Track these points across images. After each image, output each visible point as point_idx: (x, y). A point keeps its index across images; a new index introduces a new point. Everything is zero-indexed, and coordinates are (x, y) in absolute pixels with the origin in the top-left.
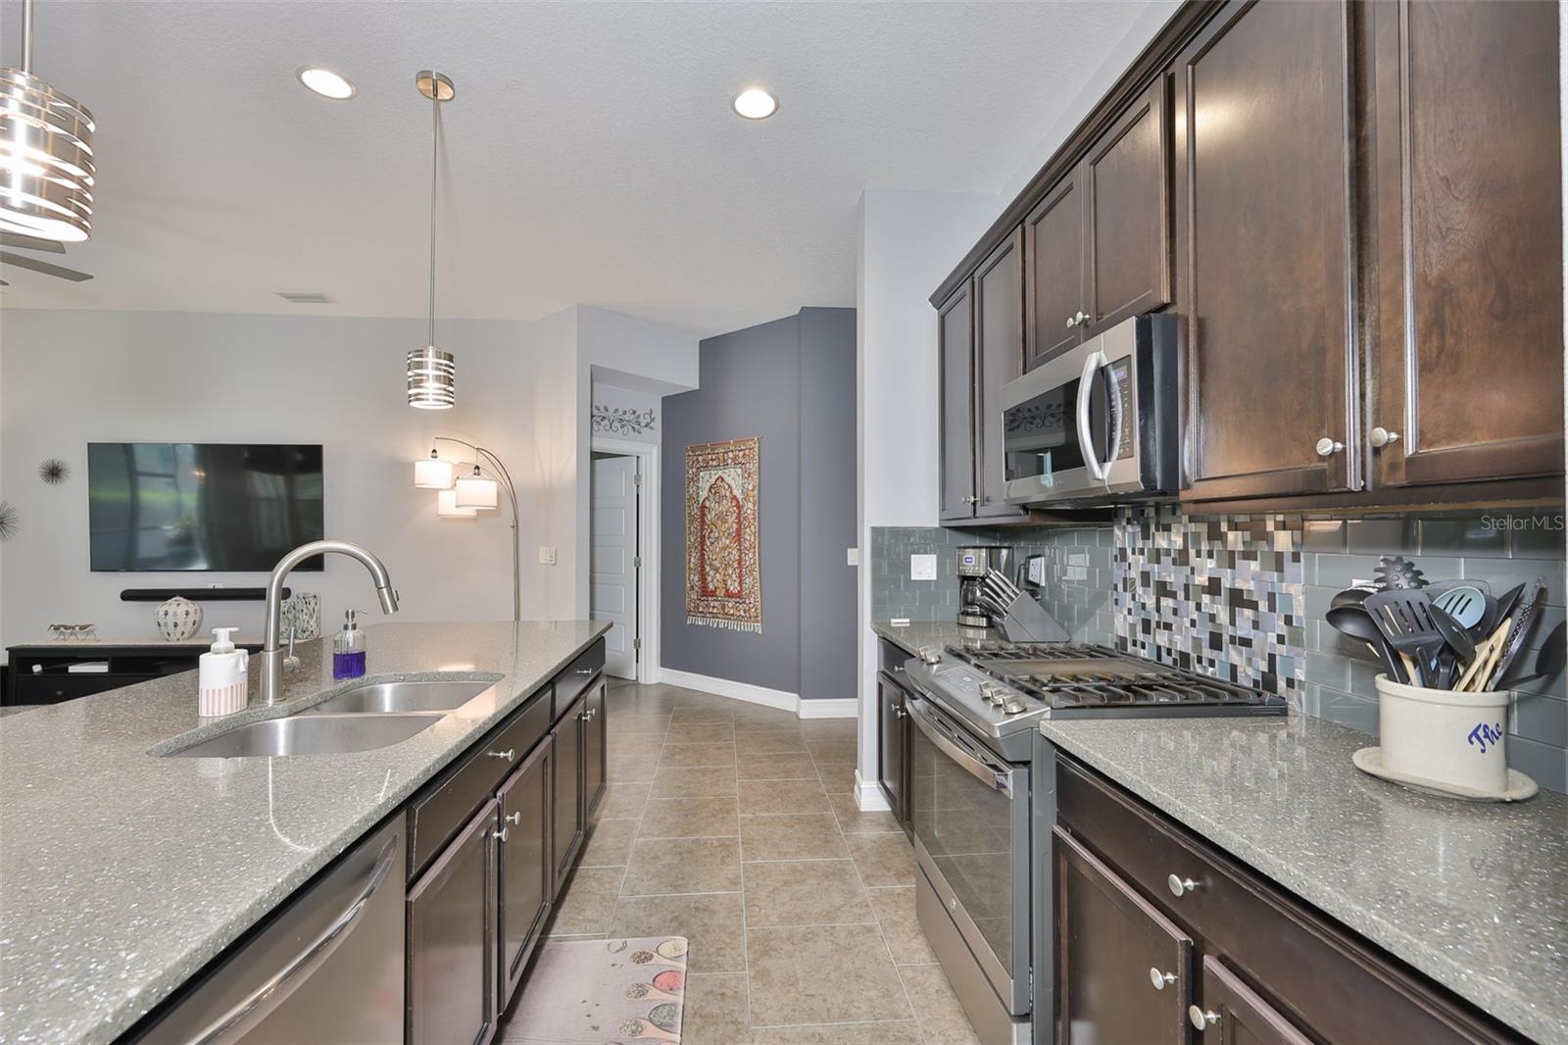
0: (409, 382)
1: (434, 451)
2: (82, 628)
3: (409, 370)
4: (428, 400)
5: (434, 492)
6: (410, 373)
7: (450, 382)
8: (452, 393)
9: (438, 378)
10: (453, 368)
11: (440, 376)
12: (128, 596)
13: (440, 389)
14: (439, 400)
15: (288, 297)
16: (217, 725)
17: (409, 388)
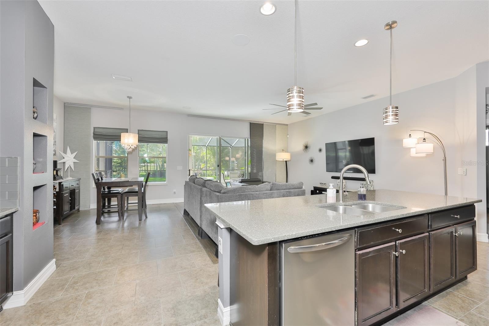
0: (384, 118)
1: (410, 135)
2: (325, 184)
3: (383, 114)
4: (390, 122)
5: (409, 149)
6: (384, 115)
7: (396, 115)
8: (398, 119)
9: (392, 115)
10: (398, 111)
11: (393, 114)
12: (333, 178)
13: (393, 118)
14: (393, 122)
15: (364, 98)
16: (329, 204)
17: (384, 120)
